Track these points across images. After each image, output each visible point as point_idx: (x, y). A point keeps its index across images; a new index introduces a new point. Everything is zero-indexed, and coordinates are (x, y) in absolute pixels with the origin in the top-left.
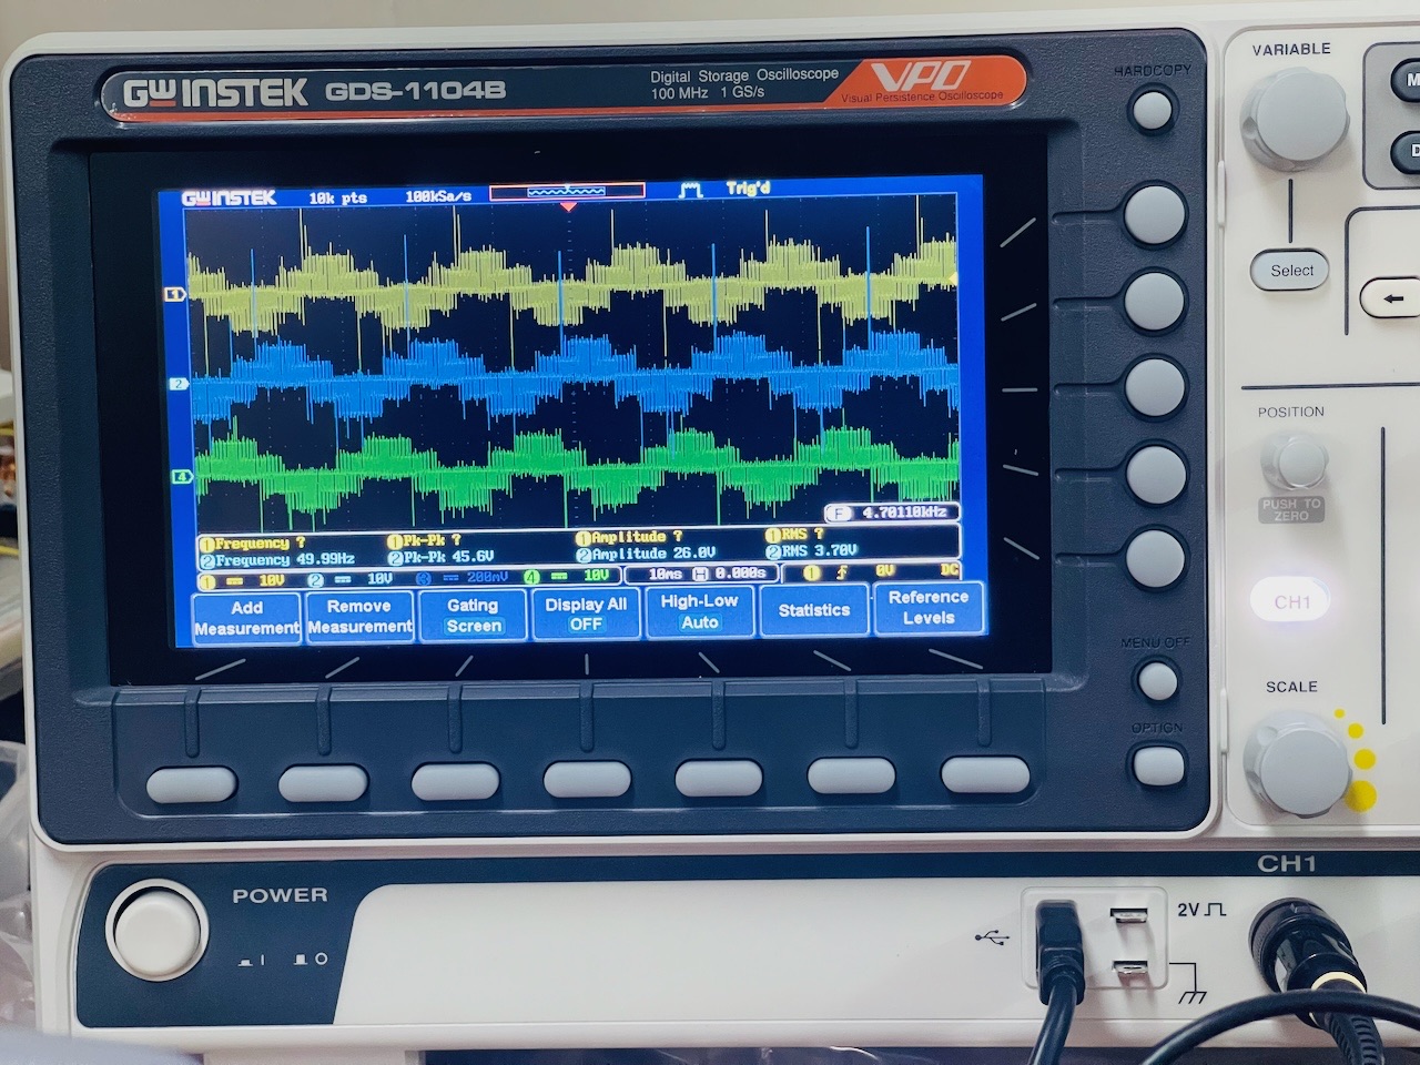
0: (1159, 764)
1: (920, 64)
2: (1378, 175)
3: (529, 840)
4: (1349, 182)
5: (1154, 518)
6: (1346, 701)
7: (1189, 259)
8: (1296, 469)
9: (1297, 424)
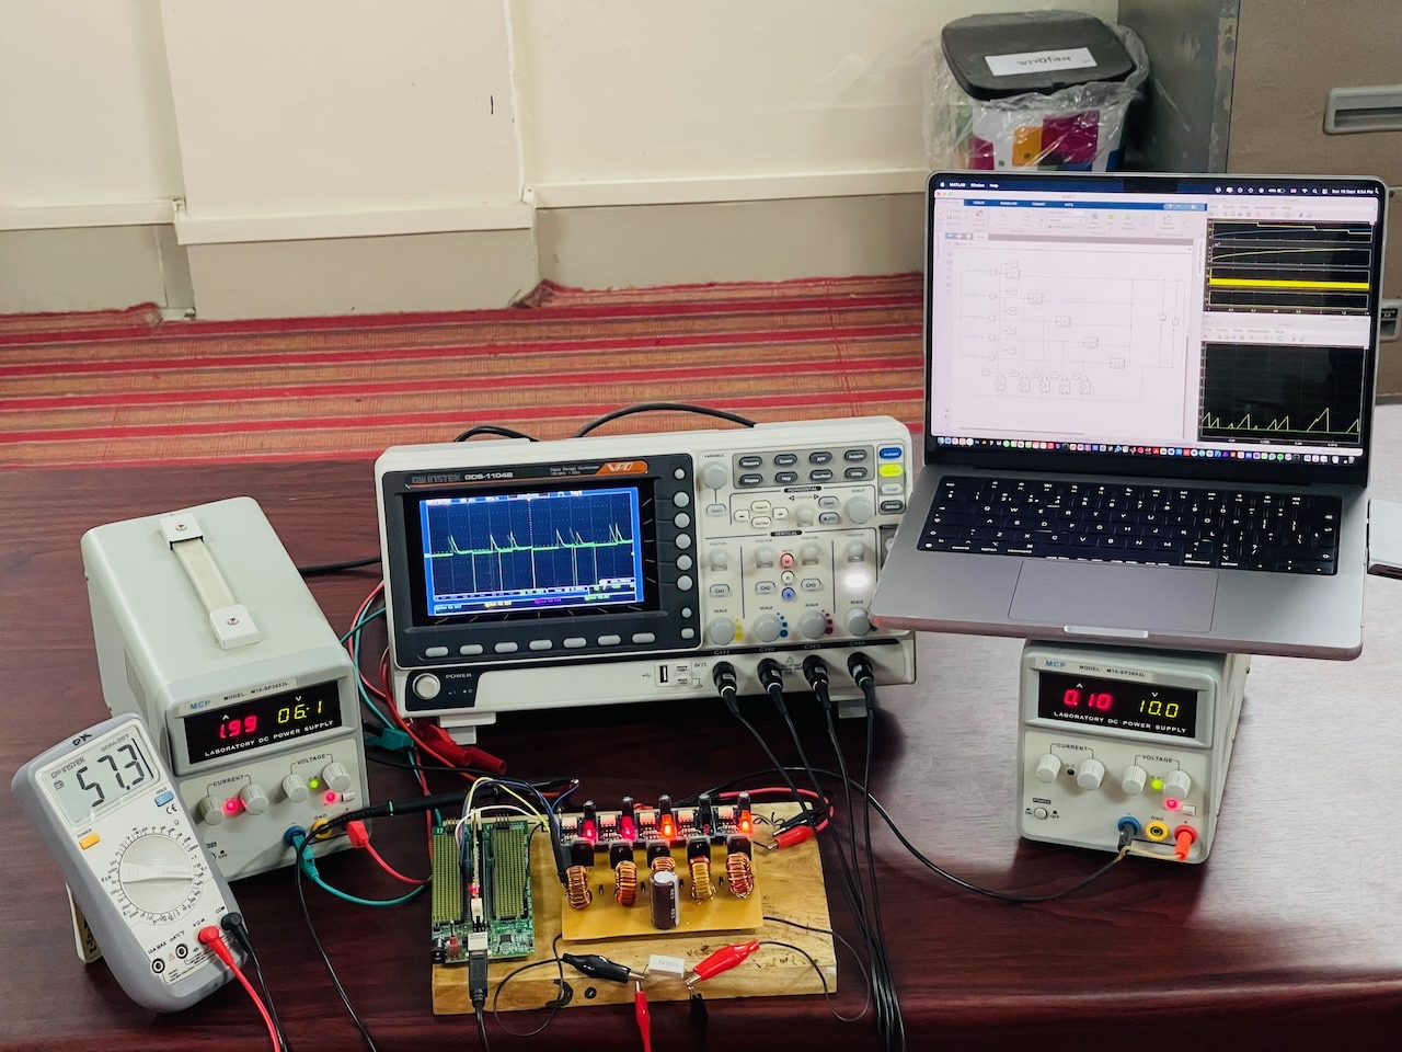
0: (687, 633)
1: (620, 464)
2: (737, 486)
3: (526, 660)
4: (729, 488)
5: (685, 573)
6: (734, 613)
7: (690, 510)
8: (720, 558)
9: (719, 547)
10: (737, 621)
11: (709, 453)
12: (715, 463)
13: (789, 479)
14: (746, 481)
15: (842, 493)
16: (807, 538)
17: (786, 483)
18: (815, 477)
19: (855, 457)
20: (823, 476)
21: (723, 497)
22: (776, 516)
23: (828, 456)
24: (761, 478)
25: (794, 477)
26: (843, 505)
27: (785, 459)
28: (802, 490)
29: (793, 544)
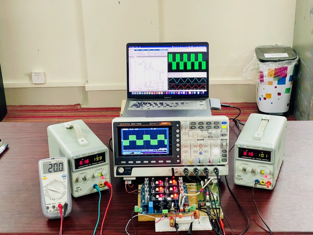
0: (178, 161)
1: (165, 123)
2: (190, 128)
3: (142, 165)
4: (188, 129)
5: (178, 147)
6: (189, 157)
7: (179, 133)
8: (185, 144)
9: (186, 142)
10: (189, 159)
11: (184, 121)
12: (185, 123)
13: (202, 128)
14: (192, 128)
15: (213, 131)
16: (205, 141)
17: (201, 128)
18: (207, 127)
19: (216, 123)
20: (209, 127)
21: (187, 131)
22: (198, 136)
23: (210, 123)
24: (195, 127)
25: (203, 127)
26: (213, 134)
27: (201, 123)
28: (205, 130)
29: (202, 142)
